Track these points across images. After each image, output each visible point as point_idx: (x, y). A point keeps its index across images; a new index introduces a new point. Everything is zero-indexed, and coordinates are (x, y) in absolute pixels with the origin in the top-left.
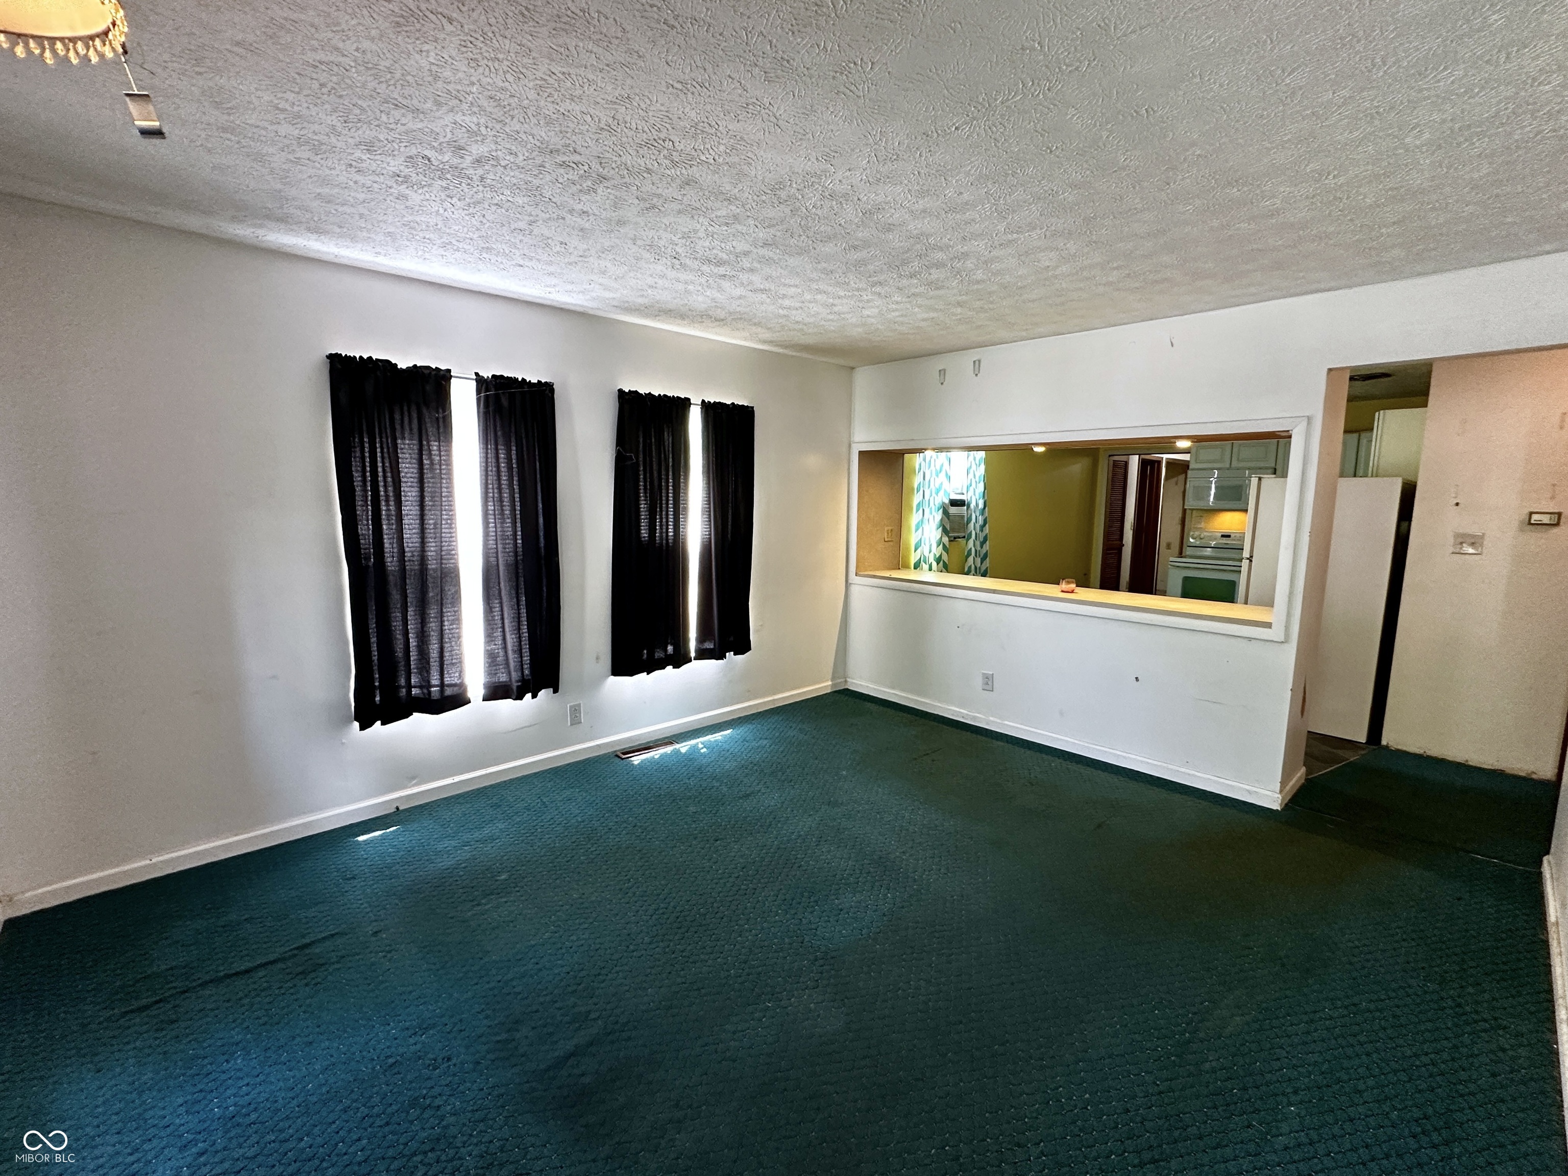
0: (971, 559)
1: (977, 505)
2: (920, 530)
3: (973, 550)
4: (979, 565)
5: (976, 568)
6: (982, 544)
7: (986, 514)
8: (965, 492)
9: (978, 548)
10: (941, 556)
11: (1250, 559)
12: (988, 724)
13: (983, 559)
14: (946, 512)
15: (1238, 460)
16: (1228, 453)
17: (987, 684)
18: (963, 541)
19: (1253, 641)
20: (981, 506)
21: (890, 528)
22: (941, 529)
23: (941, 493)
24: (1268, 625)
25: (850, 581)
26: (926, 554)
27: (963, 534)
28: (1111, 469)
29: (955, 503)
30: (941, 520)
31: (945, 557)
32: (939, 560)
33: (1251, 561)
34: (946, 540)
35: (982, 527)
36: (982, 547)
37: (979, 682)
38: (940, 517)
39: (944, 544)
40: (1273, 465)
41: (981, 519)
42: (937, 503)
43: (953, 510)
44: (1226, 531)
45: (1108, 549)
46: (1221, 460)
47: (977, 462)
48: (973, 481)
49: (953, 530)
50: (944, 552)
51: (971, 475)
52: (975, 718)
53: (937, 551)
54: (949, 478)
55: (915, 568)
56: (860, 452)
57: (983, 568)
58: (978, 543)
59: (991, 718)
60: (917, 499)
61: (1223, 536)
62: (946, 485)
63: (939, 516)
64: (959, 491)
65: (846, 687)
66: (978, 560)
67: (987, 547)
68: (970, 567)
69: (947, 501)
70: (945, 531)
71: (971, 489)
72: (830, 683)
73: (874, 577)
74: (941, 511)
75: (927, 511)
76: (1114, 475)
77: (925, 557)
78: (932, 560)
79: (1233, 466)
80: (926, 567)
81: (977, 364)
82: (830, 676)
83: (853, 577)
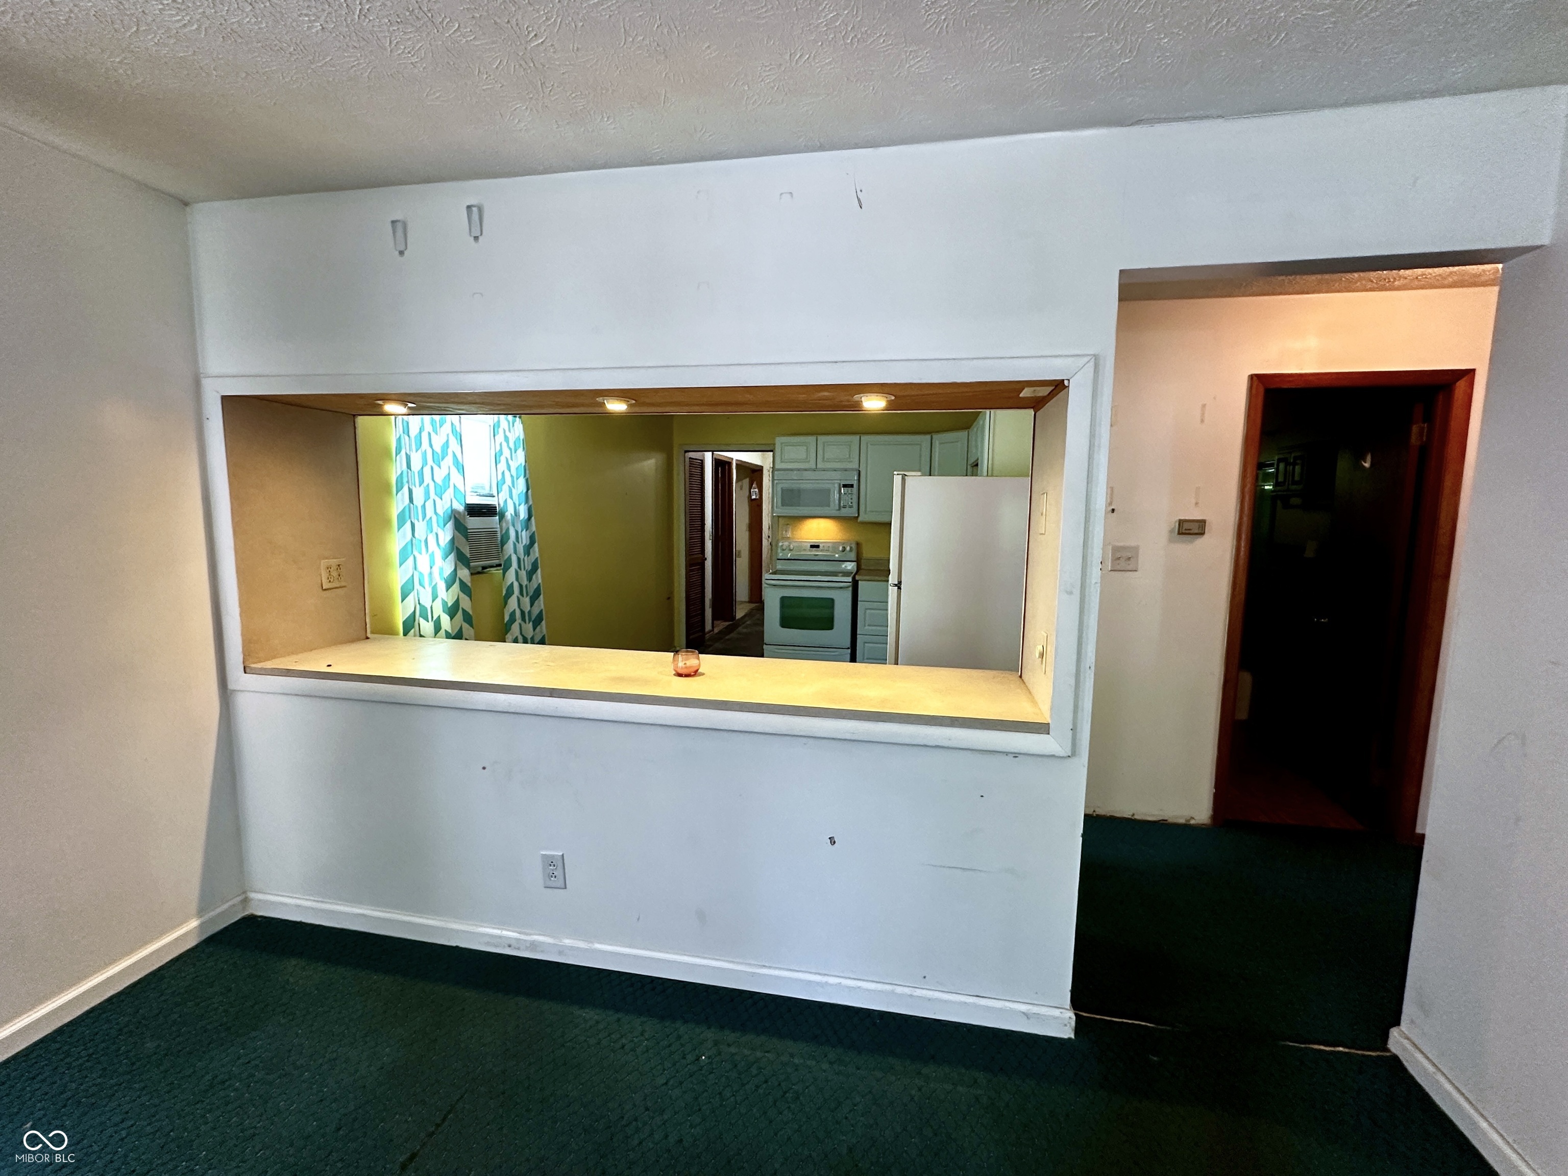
0: (513, 603)
1: (517, 514)
2: (410, 560)
3: (516, 585)
4: (527, 608)
5: (523, 613)
6: (531, 574)
7: (534, 528)
8: (495, 494)
9: (525, 582)
10: (457, 604)
11: (899, 586)
12: (560, 953)
13: (534, 598)
14: (459, 526)
15: (823, 460)
16: (813, 450)
17: (553, 875)
18: (498, 572)
19: (1020, 758)
20: (523, 514)
21: (334, 562)
22: (452, 557)
23: (449, 494)
24: (1042, 728)
25: (231, 686)
26: (427, 602)
27: (497, 562)
28: (687, 468)
29: (475, 510)
30: (453, 540)
31: (466, 603)
32: (452, 611)
33: (899, 588)
34: (464, 573)
35: (528, 549)
36: (530, 579)
37: (537, 874)
38: (449, 537)
39: (461, 581)
40: (856, 466)
41: (525, 536)
42: (440, 511)
43: (474, 523)
44: (814, 540)
45: (691, 565)
46: (806, 460)
47: (512, 445)
48: (507, 474)
49: (476, 556)
50: (462, 595)
51: (502, 466)
52: (533, 946)
53: (447, 596)
54: (461, 469)
55: (405, 634)
56: (224, 399)
57: (536, 612)
58: (523, 574)
59: (567, 942)
60: (397, 505)
61: (812, 546)
62: (456, 478)
63: (446, 535)
64: (486, 492)
65: (247, 913)
66: (526, 600)
67: (538, 578)
68: (513, 614)
69: (461, 508)
70: (462, 559)
71: (505, 488)
72: (194, 923)
73: (288, 673)
74: (450, 525)
75: (420, 527)
76: (691, 475)
77: (423, 609)
78: (438, 610)
79: (819, 466)
80: (427, 627)
81: (476, 214)
82: (193, 906)
83: (239, 679)
